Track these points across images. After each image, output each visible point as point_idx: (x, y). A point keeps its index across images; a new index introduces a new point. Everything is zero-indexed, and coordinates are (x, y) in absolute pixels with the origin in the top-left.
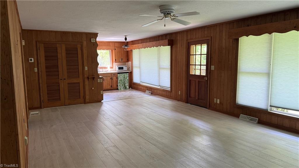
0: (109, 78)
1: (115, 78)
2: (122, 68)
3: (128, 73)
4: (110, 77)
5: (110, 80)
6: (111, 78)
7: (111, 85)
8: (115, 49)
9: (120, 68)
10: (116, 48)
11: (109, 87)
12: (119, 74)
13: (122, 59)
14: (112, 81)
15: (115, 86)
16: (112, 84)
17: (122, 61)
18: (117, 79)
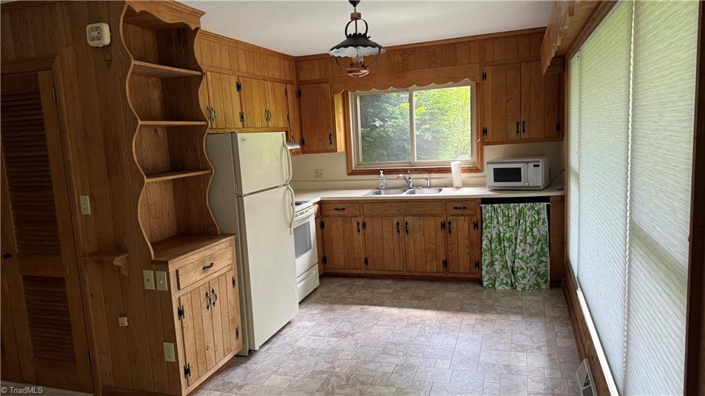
0: (433, 224)
1: (462, 225)
2: (514, 175)
3: (543, 205)
4: (440, 220)
5: (441, 234)
6: (443, 226)
7: (442, 258)
8: (484, 76)
9: (500, 175)
10: (489, 71)
11: (432, 267)
12: (489, 207)
13: (521, 126)
14: (446, 237)
15: (464, 265)
16: (447, 255)
17: (524, 136)
18: (474, 233)
